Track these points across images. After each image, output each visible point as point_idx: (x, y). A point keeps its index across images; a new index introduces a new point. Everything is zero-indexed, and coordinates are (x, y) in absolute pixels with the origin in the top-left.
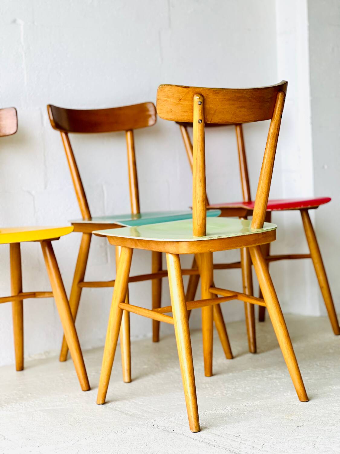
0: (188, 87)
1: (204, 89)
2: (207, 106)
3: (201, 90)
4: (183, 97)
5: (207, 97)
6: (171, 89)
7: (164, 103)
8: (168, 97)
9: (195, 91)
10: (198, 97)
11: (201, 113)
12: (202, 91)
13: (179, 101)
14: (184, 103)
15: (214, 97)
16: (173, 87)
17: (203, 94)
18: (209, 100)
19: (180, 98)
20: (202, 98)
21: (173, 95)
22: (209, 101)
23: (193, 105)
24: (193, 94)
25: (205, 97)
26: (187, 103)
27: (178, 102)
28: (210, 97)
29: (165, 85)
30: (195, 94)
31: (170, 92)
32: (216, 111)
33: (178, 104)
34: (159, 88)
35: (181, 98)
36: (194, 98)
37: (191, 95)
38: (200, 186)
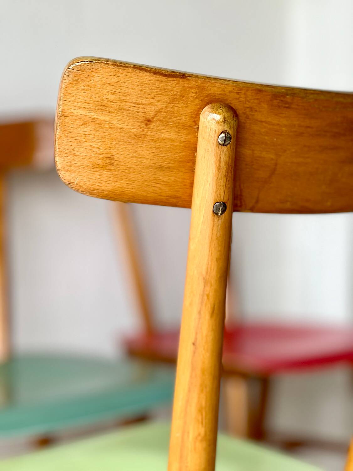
0: (183, 76)
1: (242, 86)
2: (247, 152)
3: (230, 89)
4: (159, 111)
5: (247, 117)
6: (113, 80)
7: (88, 129)
8: (101, 106)
9: (206, 93)
10: (218, 117)
11: (226, 176)
12: (230, 92)
13: (143, 126)
14: (163, 136)
15: (273, 119)
16: (123, 73)
17: (235, 104)
18: (255, 128)
19: (148, 116)
20: (234, 123)
21: (121, 100)
22: (254, 133)
23: (196, 144)
24: (198, 102)
25: (242, 118)
26: (171, 134)
27: (139, 131)
28: (258, 116)
29: (91, 61)
30: (207, 104)
31: (110, 89)
32: (275, 170)
33: (139, 138)
34: (69, 72)
35: (153, 114)
36: (202, 118)
37: (193, 108)
38: (200, 438)
